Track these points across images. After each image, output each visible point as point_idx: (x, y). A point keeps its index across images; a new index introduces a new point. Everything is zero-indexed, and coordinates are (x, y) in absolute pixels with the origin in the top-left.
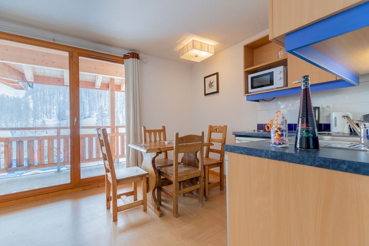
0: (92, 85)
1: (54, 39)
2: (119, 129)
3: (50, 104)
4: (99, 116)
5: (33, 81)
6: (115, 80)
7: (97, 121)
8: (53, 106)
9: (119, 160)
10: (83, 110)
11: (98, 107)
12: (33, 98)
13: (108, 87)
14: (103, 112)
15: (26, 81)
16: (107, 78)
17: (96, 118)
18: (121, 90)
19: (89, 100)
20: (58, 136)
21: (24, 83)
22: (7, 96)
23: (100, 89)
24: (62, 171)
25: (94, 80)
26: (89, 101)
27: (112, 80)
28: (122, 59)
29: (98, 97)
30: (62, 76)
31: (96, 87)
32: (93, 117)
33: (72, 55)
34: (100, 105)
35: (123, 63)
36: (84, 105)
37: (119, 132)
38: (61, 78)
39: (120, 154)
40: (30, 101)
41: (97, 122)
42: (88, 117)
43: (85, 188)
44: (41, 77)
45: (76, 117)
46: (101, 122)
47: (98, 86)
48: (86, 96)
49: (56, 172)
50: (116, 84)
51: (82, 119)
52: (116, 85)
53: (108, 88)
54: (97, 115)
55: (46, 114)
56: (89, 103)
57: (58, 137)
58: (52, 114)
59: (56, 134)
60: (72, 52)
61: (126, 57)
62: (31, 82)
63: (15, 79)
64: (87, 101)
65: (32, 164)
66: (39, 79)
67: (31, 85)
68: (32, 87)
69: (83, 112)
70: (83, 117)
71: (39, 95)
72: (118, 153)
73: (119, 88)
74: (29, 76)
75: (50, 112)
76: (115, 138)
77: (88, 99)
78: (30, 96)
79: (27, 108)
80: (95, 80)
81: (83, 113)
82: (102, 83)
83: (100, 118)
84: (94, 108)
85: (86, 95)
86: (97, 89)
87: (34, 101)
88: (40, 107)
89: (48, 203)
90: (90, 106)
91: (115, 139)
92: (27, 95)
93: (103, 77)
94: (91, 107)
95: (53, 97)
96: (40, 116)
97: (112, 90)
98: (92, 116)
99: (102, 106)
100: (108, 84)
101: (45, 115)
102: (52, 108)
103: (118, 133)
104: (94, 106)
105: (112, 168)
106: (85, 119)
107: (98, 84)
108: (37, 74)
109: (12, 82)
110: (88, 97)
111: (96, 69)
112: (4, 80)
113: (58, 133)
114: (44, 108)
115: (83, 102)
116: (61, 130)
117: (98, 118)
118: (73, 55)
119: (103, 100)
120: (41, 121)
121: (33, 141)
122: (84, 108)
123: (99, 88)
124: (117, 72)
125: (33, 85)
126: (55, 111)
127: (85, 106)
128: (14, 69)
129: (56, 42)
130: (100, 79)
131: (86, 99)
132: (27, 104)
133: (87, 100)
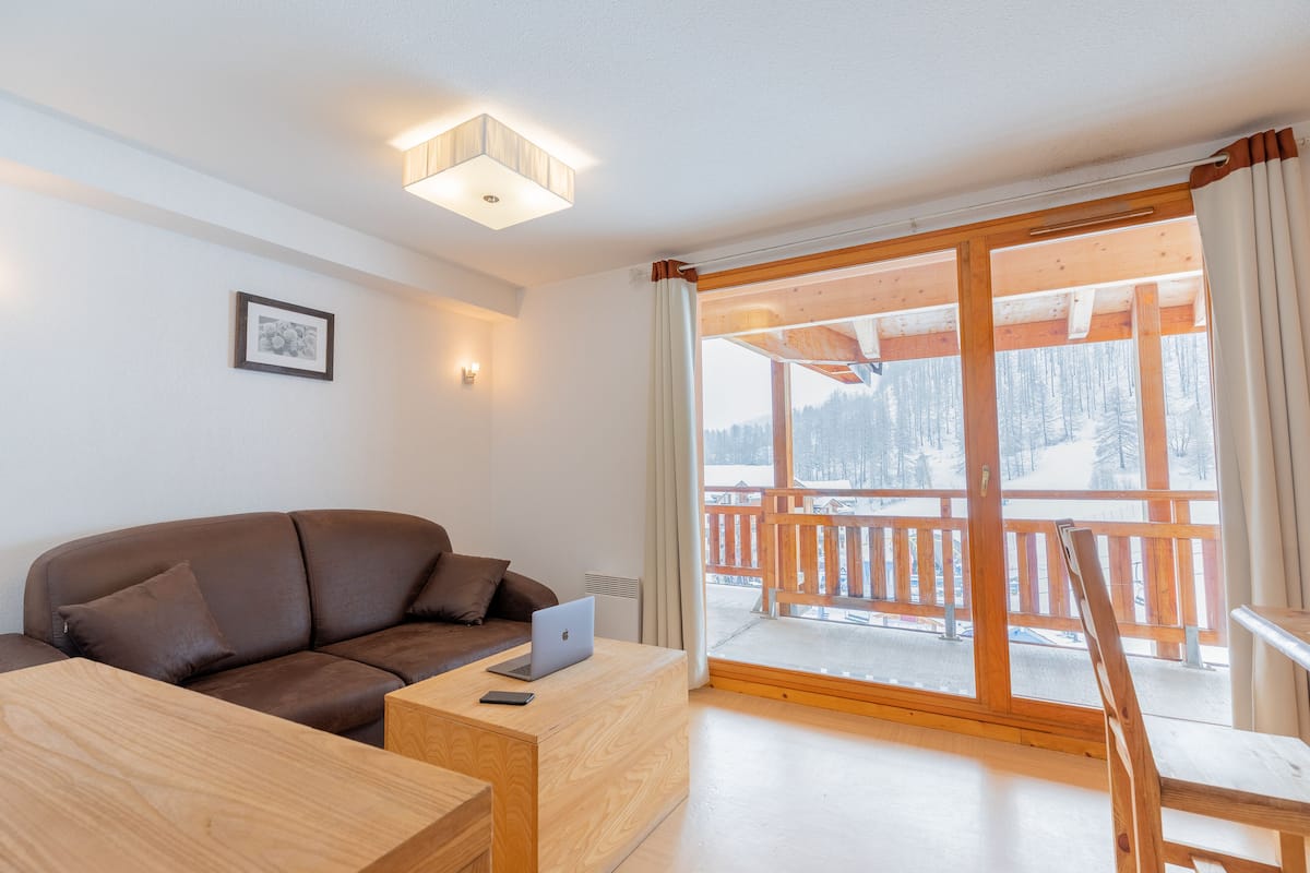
0: (1054, 330)
1: (914, 225)
2: (1194, 505)
3: (939, 404)
4: (1108, 434)
5: (877, 356)
6: (1160, 290)
7: (1099, 453)
8: (947, 408)
9: (1197, 653)
10: (1040, 415)
11: (1099, 398)
12: (896, 393)
13: (1129, 324)
14: (1122, 418)
15: (865, 361)
16: (1117, 292)
17: (1095, 444)
18: (1197, 325)
19: (1061, 375)
20: (943, 518)
21: (862, 365)
22: (845, 395)
23: (1089, 339)
24: (958, 640)
25: (1063, 311)
26: (1064, 379)
27: (1146, 293)
28: (1182, 194)
29: (1101, 359)
30: (950, 325)
31: (1071, 337)
32: (1079, 439)
33: (968, 254)
34: (1108, 389)
35: (1190, 211)
36: (1043, 397)
37: (1193, 522)
38: (948, 329)
39: (1202, 622)
40: (890, 402)
41: (1097, 459)
42: (1061, 440)
43: (1030, 735)
44: (897, 339)
45: (985, 467)
46: (1117, 458)
47: (1079, 331)
48: (1051, 360)
49: (943, 638)
50: (1163, 301)
51: (1040, 446)
52: (1165, 309)
53: (1126, 329)
54: (1098, 431)
55: (929, 436)
56: (1062, 385)
57: (946, 521)
58: (943, 434)
59: (938, 514)
60: (968, 242)
61: (1204, 174)
62: (875, 360)
63: (840, 360)
64: (1057, 380)
65: (880, 595)
66: (894, 347)
67: (877, 367)
68: (878, 371)
69: (1041, 421)
70: (1042, 441)
71: (908, 380)
72: (1190, 618)
73: (1182, 317)
74: (869, 347)
75: (939, 429)
76: (1171, 544)
77: (1058, 372)
78: (889, 389)
79: (884, 419)
80: (1066, 311)
81: (1039, 425)
82: (1094, 316)
83: (1109, 441)
84: (1084, 403)
85: (1048, 359)
86: (1076, 341)
87: (899, 400)
88: (913, 415)
89: (910, 743)
90: (1068, 396)
91: (1171, 551)
92: (882, 387)
93: (1097, 291)
94: (1071, 401)
95: (947, 381)
96: (914, 442)
97: (1145, 334)
98: (1075, 433)
99: (1117, 391)
100: (1127, 314)
101: (925, 439)
102: (944, 415)
103: (1184, 522)
104: (1084, 396)
105: (1130, 714)
106: (1050, 448)
107: (1080, 321)
108: (886, 334)
109: (838, 368)
110: (1056, 365)
111: (1062, 268)
112: (822, 366)
113: (946, 509)
114: (924, 417)
115: (1041, 385)
116: (952, 499)
117: (1104, 441)
118: (972, 254)
119: (1121, 368)
120: (917, 457)
121: (882, 529)
122: (1043, 408)
123: (1084, 335)
124: (1163, 254)
125: (880, 365)
126: (952, 427)
127: (1050, 400)
128: (838, 334)
129: (920, 231)
130: (1084, 304)
131: (1050, 373)
132: (883, 410)
133: (1053, 374)
